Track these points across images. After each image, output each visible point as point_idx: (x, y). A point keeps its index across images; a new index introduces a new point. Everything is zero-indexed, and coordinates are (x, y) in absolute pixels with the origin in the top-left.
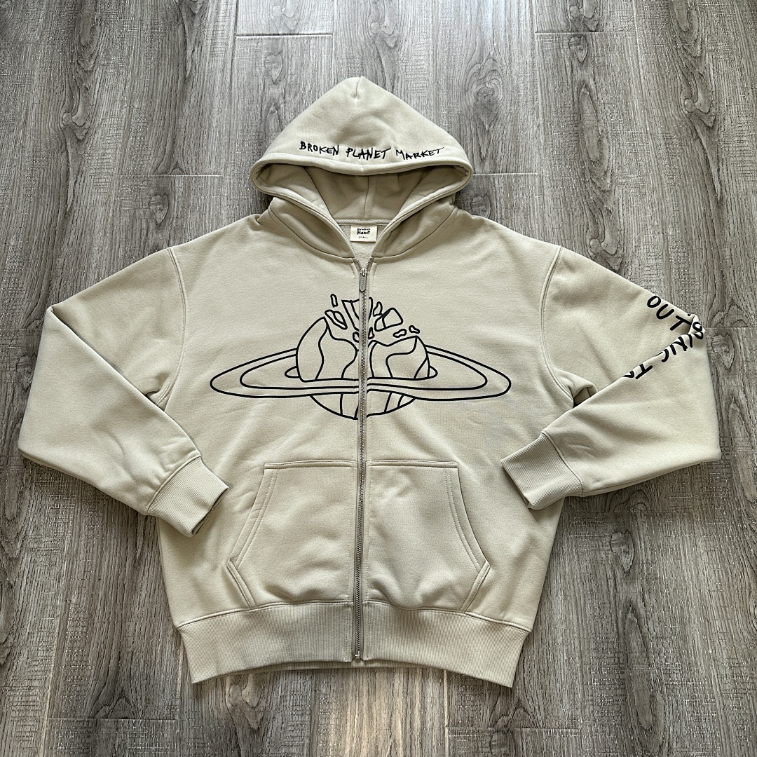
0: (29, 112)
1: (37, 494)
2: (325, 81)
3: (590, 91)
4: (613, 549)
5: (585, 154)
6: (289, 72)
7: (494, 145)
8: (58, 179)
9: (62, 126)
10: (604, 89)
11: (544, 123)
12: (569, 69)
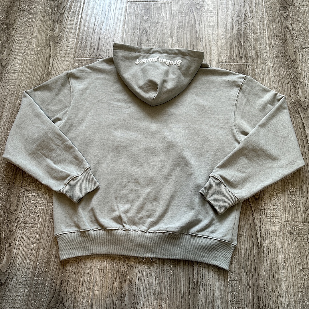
0: (34, 30)
1: (26, 200)
2: (168, 21)
3: (289, 30)
5: (288, 57)
6: (152, 17)
7: (246, 51)
8: (45, 59)
9: (49, 36)
10: (296, 29)
11: (269, 43)
12: (280, 20)
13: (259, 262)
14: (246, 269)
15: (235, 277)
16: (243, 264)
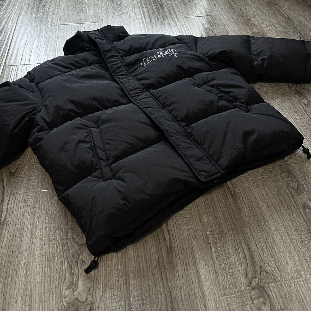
4: (284, 180)
10: (216, 29)
13: (238, 210)
14: (226, 219)
15: (215, 230)
16: (220, 215)
